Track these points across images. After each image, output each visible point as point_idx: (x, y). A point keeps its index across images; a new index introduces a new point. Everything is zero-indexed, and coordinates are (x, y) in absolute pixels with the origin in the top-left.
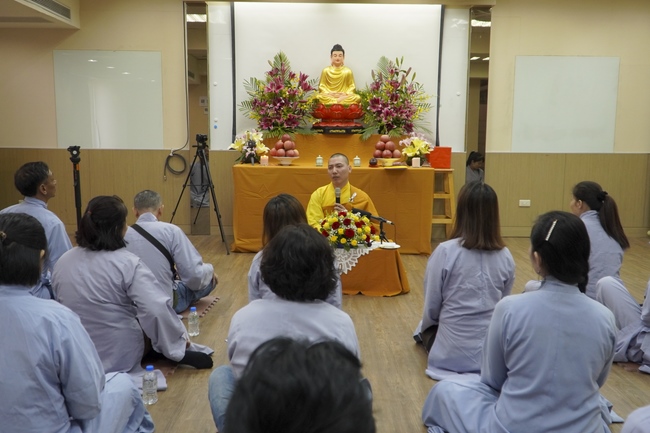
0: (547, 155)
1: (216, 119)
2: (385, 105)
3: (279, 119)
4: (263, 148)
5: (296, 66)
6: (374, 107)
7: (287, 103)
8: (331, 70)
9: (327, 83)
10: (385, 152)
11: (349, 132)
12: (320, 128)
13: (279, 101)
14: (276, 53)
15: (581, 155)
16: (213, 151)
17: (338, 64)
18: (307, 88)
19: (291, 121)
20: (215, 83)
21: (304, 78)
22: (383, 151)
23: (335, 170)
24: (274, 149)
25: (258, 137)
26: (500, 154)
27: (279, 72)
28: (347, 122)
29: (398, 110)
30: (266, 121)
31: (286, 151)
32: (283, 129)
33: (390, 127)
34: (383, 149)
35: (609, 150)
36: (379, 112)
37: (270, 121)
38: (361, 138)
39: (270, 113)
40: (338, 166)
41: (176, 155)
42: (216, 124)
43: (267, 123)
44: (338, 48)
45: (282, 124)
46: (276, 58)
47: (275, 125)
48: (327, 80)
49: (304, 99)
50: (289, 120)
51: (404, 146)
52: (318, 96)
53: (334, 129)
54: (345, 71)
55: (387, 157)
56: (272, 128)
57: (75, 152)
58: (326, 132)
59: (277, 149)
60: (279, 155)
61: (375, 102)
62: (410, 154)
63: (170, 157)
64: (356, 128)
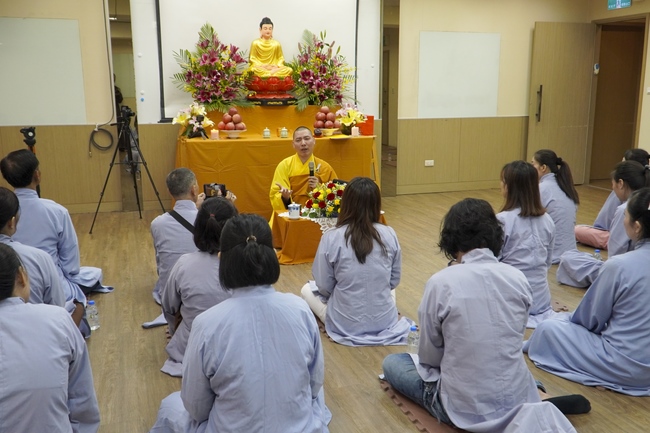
0: (446, 120)
1: (142, 91)
2: (316, 78)
3: (217, 91)
4: (207, 122)
5: (226, 38)
6: (305, 80)
7: (223, 76)
8: (260, 43)
9: (258, 55)
10: (328, 123)
11: (285, 104)
12: (257, 100)
13: (215, 74)
14: (202, 24)
15: (473, 119)
16: (142, 125)
17: (267, 37)
18: (239, 60)
19: (229, 93)
20: (140, 54)
21: (234, 50)
22: (325, 121)
23: (304, 142)
24: (222, 123)
25: (201, 110)
26: (408, 120)
27: (209, 44)
28: (281, 94)
29: (328, 81)
30: (203, 94)
31: (235, 124)
32: (222, 102)
33: (322, 98)
34: (325, 120)
35: (493, 114)
36: (311, 84)
37: (208, 94)
38: (296, 109)
39: (208, 86)
40: (306, 138)
41: (102, 130)
42: (143, 97)
43: (204, 97)
44: (266, 21)
45: (220, 97)
46: (202, 29)
47: (214, 97)
48: (258, 52)
49: (238, 72)
50: (226, 92)
51: (340, 116)
52: (252, 69)
53: (272, 100)
54: (273, 44)
55: (329, 127)
56: (210, 101)
57: (31, 134)
58: (264, 104)
59: (226, 122)
60: (229, 129)
61: (306, 74)
62: (348, 124)
63: (94, 132)
64: (291, 99)
